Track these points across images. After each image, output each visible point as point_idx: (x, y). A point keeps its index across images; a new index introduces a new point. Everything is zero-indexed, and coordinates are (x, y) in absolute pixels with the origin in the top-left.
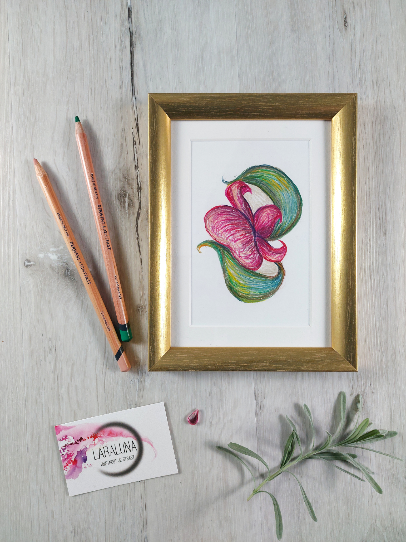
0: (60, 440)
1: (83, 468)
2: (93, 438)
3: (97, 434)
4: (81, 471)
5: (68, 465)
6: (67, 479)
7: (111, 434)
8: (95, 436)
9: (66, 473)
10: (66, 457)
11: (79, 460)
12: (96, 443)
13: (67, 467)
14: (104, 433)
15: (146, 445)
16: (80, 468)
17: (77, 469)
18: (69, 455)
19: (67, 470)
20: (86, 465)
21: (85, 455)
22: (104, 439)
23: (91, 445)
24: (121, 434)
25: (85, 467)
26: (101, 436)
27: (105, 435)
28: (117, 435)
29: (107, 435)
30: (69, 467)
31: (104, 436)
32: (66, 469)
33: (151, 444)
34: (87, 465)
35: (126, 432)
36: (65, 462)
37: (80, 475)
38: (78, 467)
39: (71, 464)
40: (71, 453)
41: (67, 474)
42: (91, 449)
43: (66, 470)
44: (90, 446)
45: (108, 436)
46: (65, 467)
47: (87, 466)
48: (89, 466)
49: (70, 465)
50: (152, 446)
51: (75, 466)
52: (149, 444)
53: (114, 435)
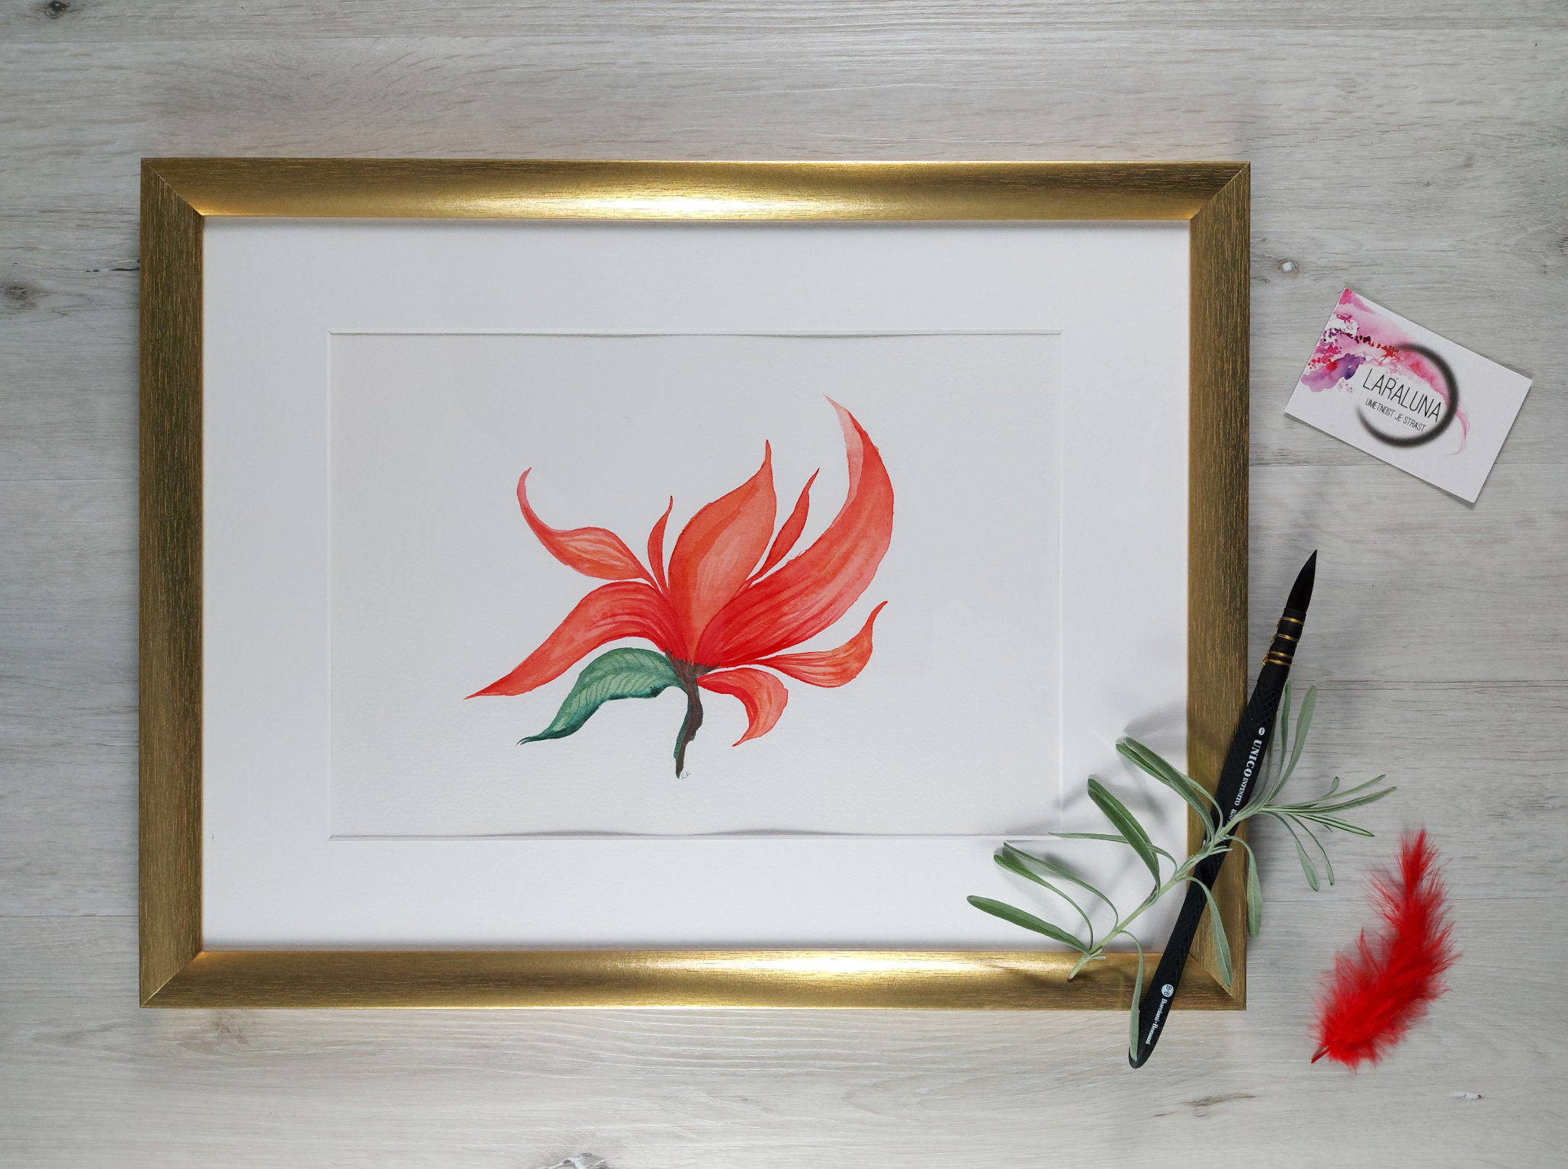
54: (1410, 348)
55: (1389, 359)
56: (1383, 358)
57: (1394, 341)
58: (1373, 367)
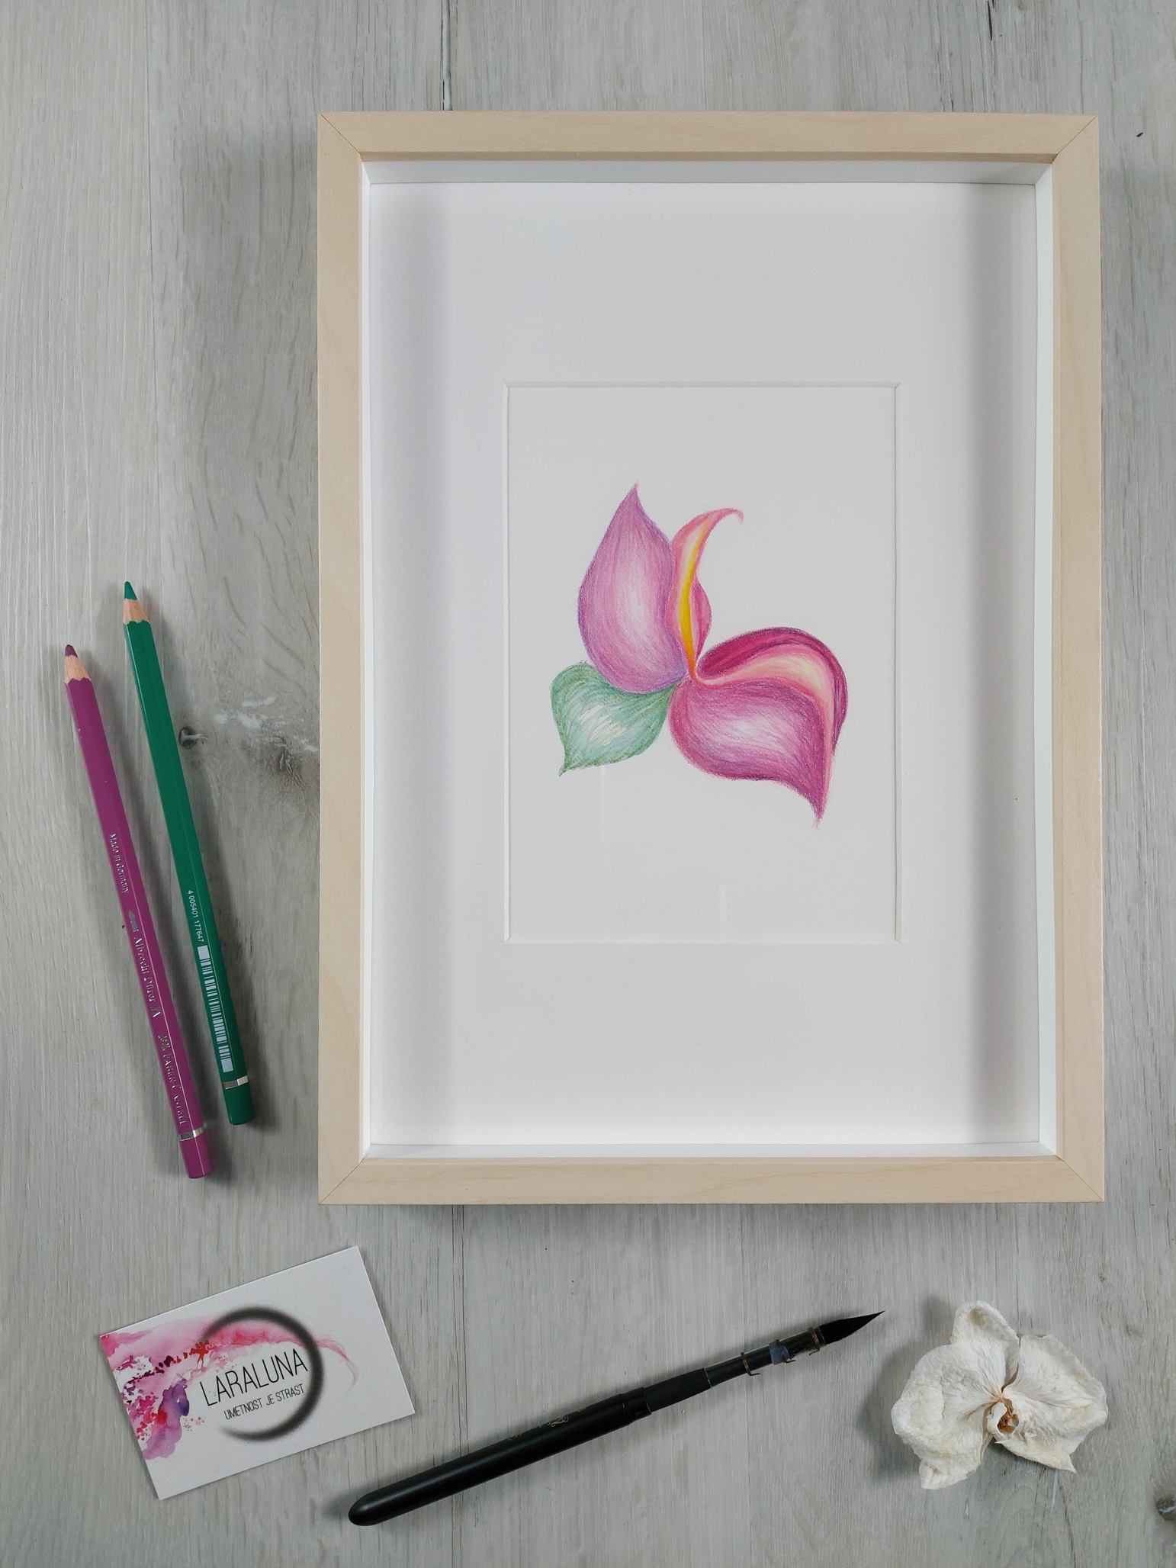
0: (119, 1369)
1: (184, 1429)
2: (198, 1355)
3: (206, 1344)
4: (178, 1437)
5: (144, 1426)
6: (149, 1458)
7: (240, 1340)
8: (200, 1349)
9: (143, 1445)
10: (138, 1406)
11: (170, 1412)
12: (205, 1365)
13: (144, 1430)
14: (222, 1338)
15: (327, 1355)
16: (177, 1429)
17: (168, 1433)
18: (145, 1403)
19: (145, 1437)
20: (189, 1421)
21: (182, 1397)
22: (223, 1354)
23: (194, 1371)
24: (264, 1337)
25: (188, 1427)
26: (215, 1348)
27: (225, 1342)
28: (253, 1339)
29: (230, 1343)
30: (149, 1430)
31: (224, 1346)
32: (143, 1435)
33: (340, 1352)
34: (192, 1420)
35: (274, 1329)
36: (137, 1418)
37: (178, 1446)
38: (171, 1428)
39: (153, 1423)
40: (147, 1397)
41: (146, 1447)
42: (196, 1382)
43: (141, 1437)
44: (192, 1373)
45: (233, 1346)
46: (139, 1430)
47: (192, 1424)
48: (197, 1423)
49: (149, 1425)
50: (344, 1356)
51: (162, 1426)
52: (334, 1353)
53: (247, 1342)
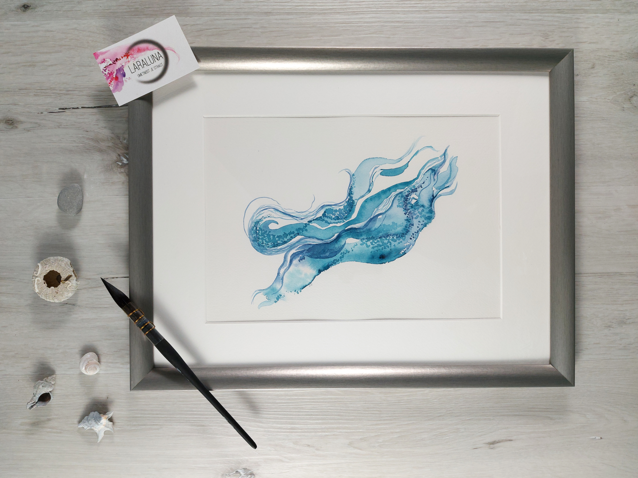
54: (131, 47)
55: (129, 57)
56: (127, 59)
57: (124, 51)
58: (128, 65)
